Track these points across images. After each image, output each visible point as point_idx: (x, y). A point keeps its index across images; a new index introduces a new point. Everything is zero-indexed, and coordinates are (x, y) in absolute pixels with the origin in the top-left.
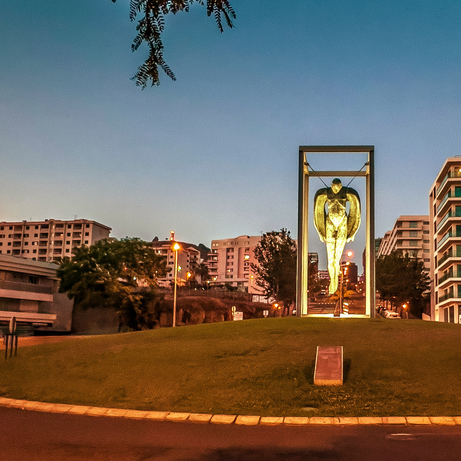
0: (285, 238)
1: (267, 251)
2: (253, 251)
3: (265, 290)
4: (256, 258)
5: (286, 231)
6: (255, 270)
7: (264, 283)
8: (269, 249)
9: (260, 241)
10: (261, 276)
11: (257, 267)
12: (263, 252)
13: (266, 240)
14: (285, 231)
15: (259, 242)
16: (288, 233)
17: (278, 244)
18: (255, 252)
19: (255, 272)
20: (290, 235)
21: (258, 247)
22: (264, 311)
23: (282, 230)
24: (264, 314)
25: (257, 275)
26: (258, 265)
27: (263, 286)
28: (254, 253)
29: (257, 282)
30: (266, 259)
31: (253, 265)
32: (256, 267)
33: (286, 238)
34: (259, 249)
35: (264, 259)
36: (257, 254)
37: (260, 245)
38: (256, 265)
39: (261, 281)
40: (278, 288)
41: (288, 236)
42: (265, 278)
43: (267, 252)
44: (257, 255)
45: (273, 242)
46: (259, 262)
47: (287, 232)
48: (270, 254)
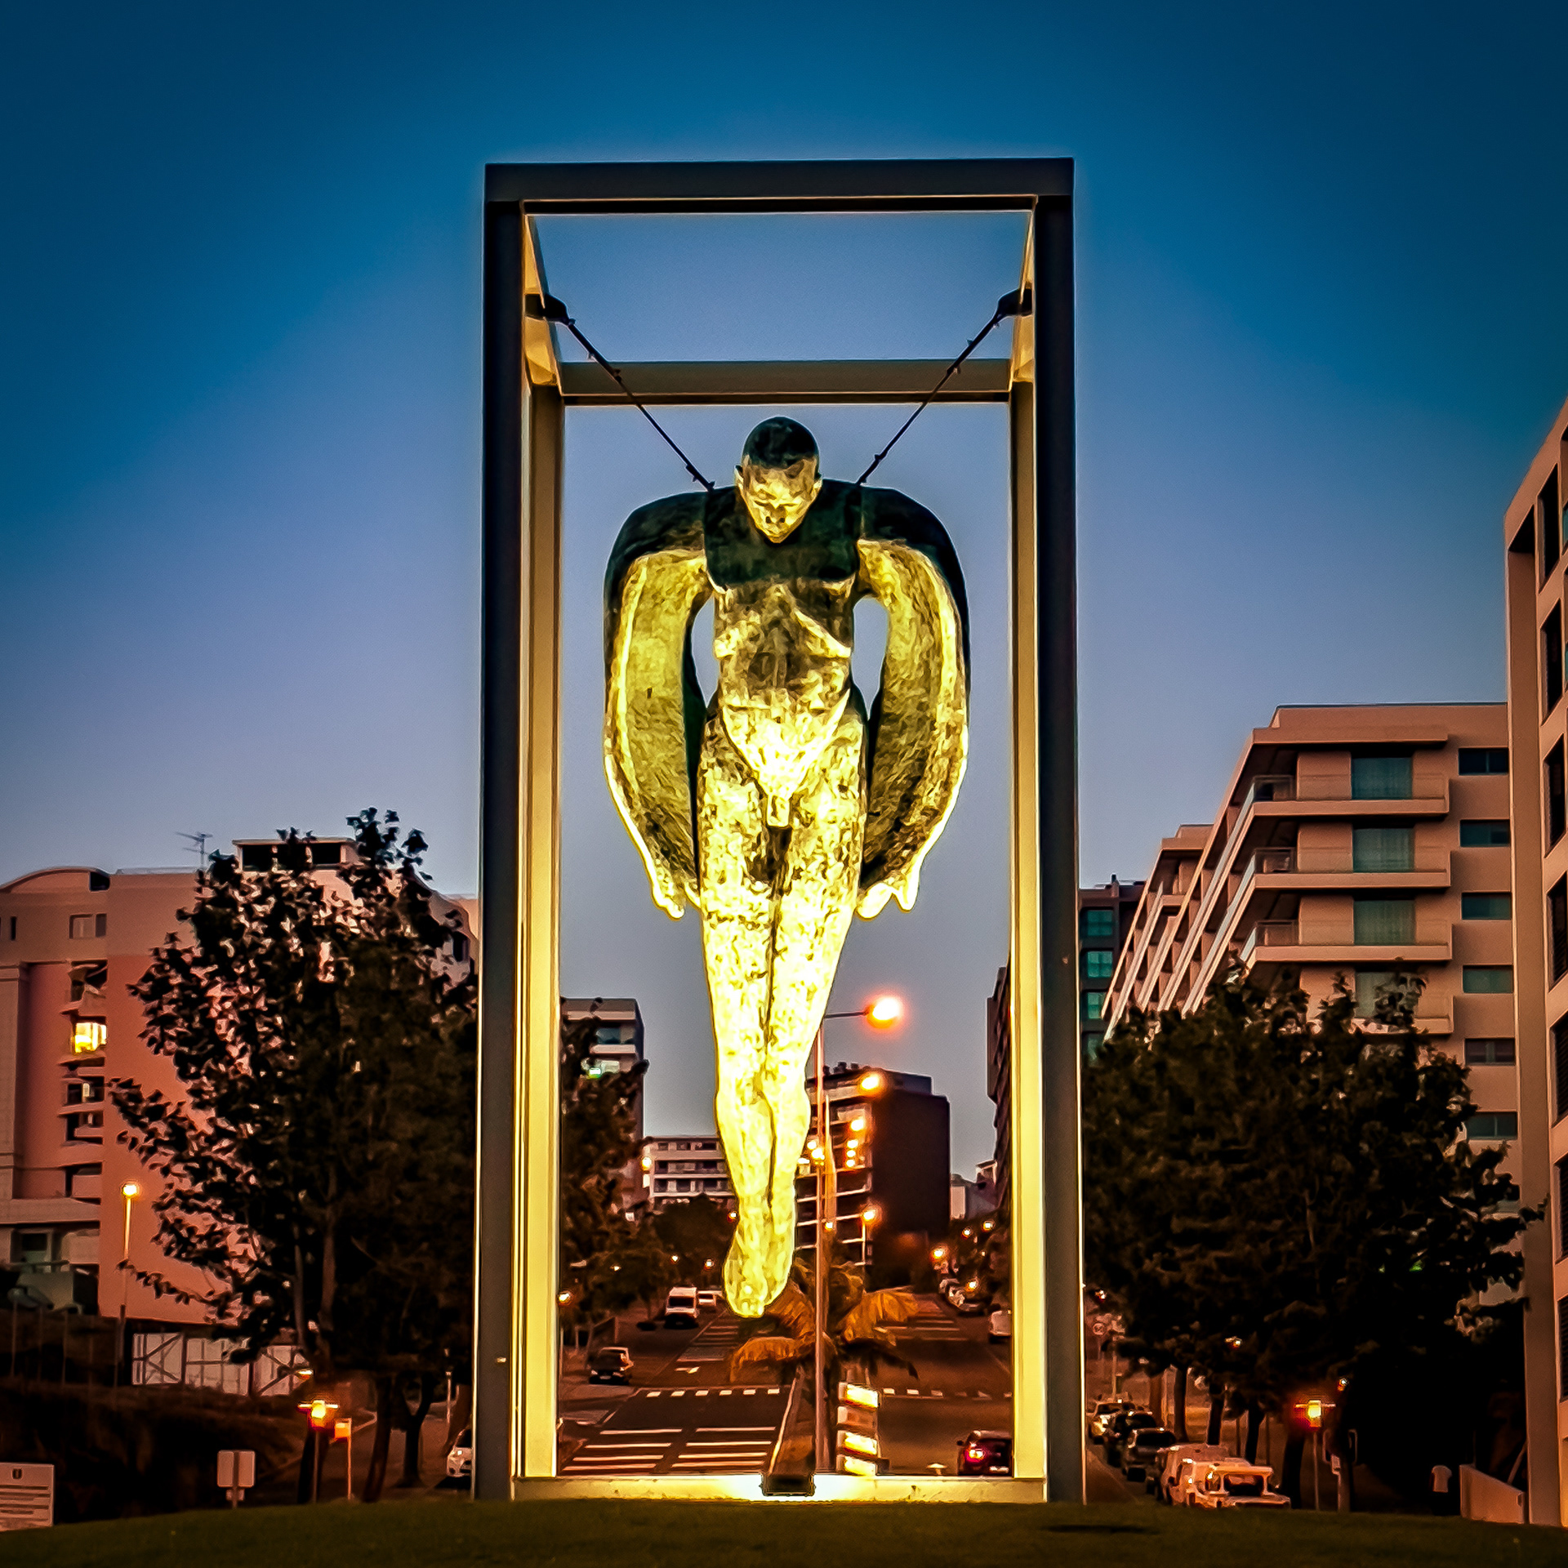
0: (385, 890)
1: (245, 990)
2: (135, 990)
3: (230, 1288)
4: (158, 1044)
5: (392, 835)
6: (152, 1134)
7: (224, 1234)
8: (263, 971)
9: (191, 909)
10: (195, 1183)
11: (170, 1111)
12: (216, 992)
13: (234, 903)
14: (382, 829)
15: (182, 915)
16: (405, 850)
17: (331, 930)
18: (146, 997)
19: (151, 1151)
20: (419, 861)
21: (175, 957)
22: (226, 1457)
23: (361, 825)
24: (224, 1479)
25: (170, 1179)
26: (177, 1093)
27: (213, 1256)
28: (140, 1005)
29: (166, 1227)
30: (234, 1051)
31: (137, 1098)
32: (157, 1113)
33: (394, 885)
34: (183, 969)
35: (220, 1050)
36: (168, 1010)
37: (189, 941)
38: (157, 1096)
39: (200, 1222)
40: (329, 1268)
41: (407, 871)
42: (233, 1199)
43: (243, 999)
44: (167, 1022)
45: (294, 917)
46: (184, 1075)
47: (398, 845)
48: (272, 1010)
